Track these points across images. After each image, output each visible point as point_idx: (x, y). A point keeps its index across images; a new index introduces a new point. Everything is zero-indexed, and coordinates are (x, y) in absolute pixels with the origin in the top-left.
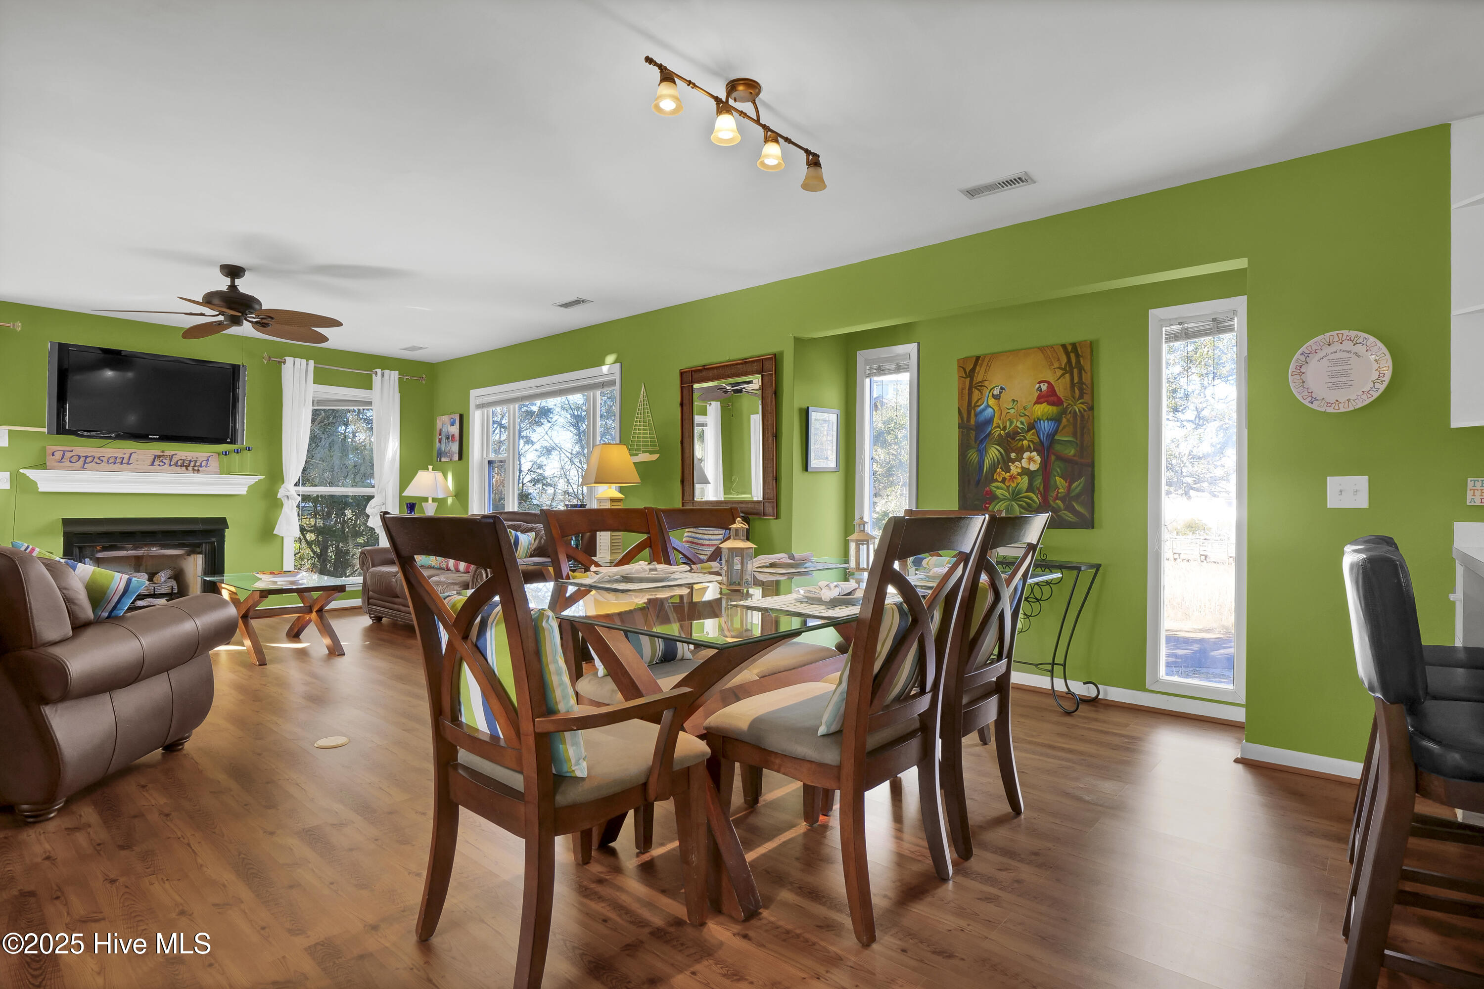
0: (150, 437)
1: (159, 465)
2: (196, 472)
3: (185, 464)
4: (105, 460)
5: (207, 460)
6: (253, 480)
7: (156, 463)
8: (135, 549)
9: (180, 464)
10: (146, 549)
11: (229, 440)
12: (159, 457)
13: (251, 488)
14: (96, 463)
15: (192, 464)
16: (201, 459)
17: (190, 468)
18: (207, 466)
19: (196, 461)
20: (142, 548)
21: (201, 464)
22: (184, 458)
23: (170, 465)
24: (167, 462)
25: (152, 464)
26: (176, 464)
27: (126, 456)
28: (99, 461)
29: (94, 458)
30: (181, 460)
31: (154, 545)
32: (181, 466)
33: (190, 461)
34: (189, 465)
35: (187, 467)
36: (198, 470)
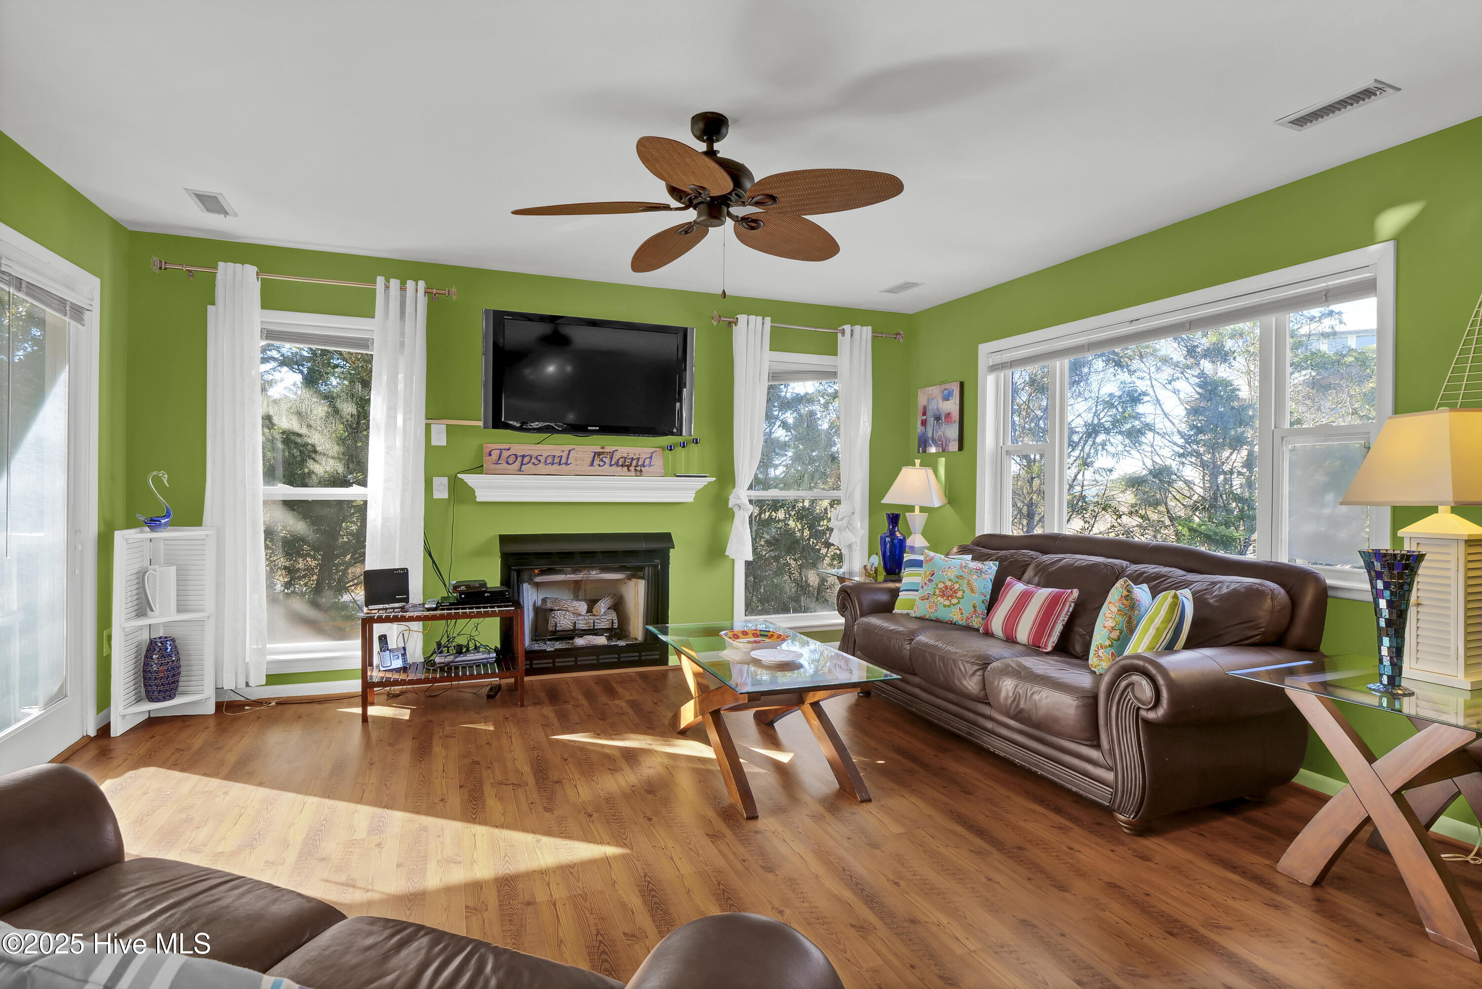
0: (589, 428)
1: (599, 465)
2: (638, 474)
3: (627, 463)
4: (543, 460)
5: (651, 458)
6: (701, 483)
7: (596, 462)
8: (574, 572)
9: (621, 464)
10: (585, 572)
11: (675, 430)
12: (599, 454)
13: (700, 493)
14: (533, 464)
15: (634, 463)
16: (643, 456)
17: (632, 468)
18: (650, 465)
19: (638, 459)
20: (581, 571)
21: (644, 462)
22: (625, 455)
23: (611, 465)
24: (607, 460)
25: (592, 465)
26: (617, 464)
27: (565, 455)
28: (536, 462)
29: (531, 457)
30: (622, 458)
31: (593, 568)
32: (622, 466)
33: (632, 459)
34: (631, 464)
35: (628, 467)
36: (641, 471)
